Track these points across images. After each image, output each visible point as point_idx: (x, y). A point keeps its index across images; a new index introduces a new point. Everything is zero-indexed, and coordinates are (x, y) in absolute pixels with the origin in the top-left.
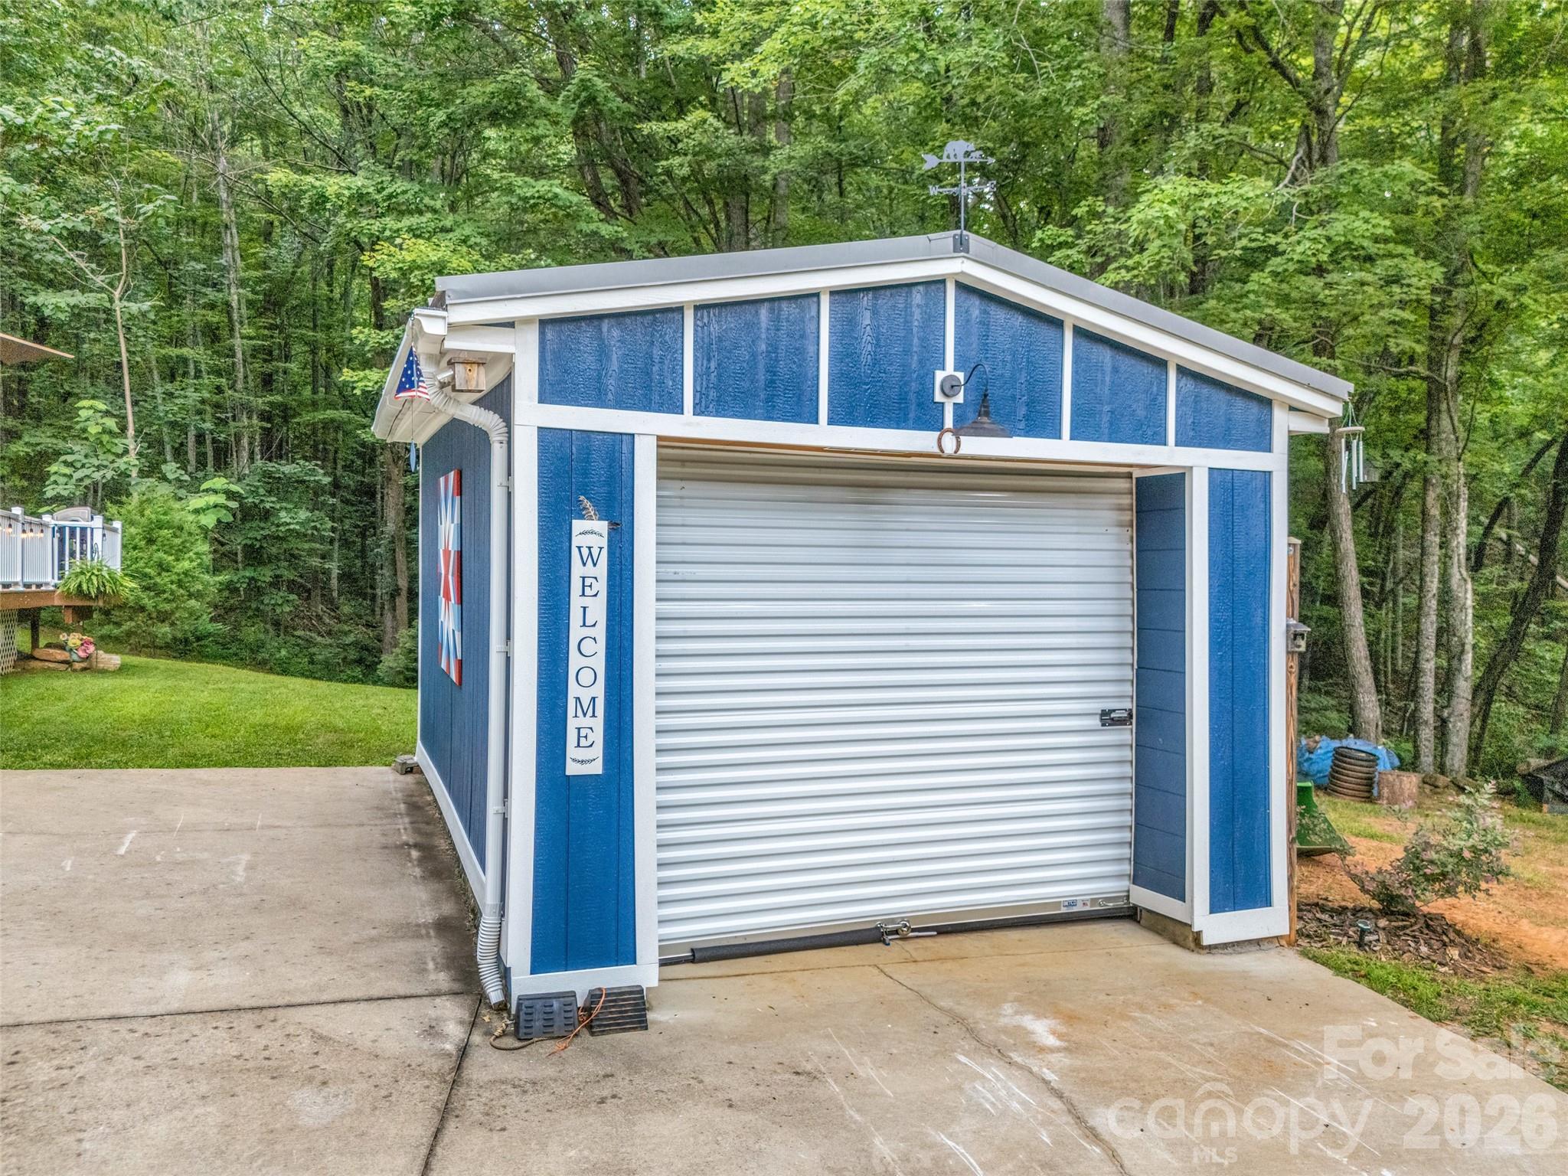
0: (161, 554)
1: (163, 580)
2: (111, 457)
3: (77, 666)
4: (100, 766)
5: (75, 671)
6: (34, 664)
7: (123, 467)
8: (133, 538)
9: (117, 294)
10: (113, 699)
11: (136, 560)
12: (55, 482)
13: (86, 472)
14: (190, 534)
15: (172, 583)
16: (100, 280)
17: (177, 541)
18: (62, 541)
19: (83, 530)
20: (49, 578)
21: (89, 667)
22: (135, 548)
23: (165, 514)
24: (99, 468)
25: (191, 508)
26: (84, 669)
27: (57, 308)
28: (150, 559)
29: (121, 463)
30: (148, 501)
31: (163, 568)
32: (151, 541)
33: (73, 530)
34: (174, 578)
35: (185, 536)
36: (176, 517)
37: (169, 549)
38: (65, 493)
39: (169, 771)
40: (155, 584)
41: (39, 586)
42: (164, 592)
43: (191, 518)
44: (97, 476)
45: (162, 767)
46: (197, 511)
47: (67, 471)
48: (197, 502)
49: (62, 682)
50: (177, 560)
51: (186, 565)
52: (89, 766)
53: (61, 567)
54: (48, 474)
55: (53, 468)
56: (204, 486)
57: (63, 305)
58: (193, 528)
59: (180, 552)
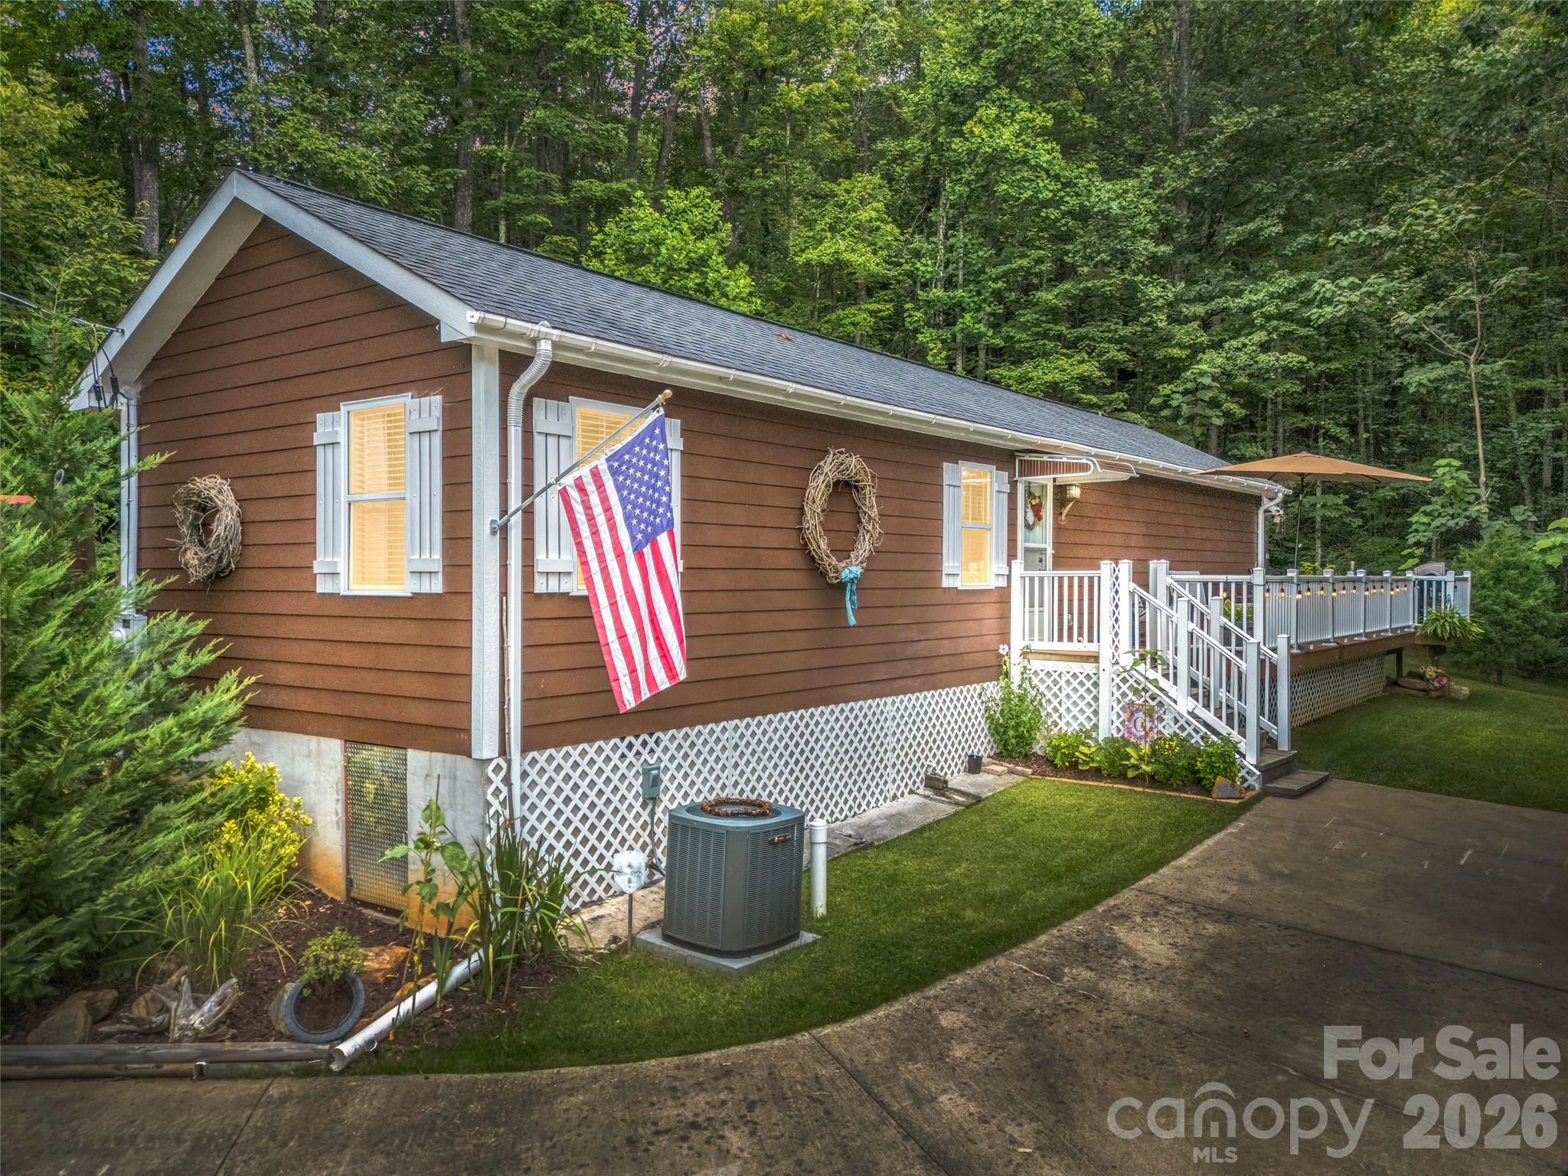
0: (1508, 592)
1: (1510, 616)
2: (1464, 506)
3: (1434, 694)
4: (1449, 794)
5: (1431, 698)
6: (1398, 690)
7: (1474, 515)
8: (1482, 578)
9: (1472, 358)
10: (1461, 732)
11: (1485, 598)
12: (1416, 531)
13: (1443, 520)
14: (1536, 573)
15: (1517, 618)
16: (1457, 348)
17: (1523, 580)
18: (1421, 591)
19: (1439, 583)
20: (1411, 623)
21: (1444, 697)
22: (1483, 587)
23: (1513, 555)
24: (1453, 517)
25: (1537, 548)
26: (1439, 697)
27: (1421, 384)
28: (1498, 596)
29: (1473, 510)
30: (1498, 545)
31: (1509, 604)
32: (1498, 580)
33: (1430, 583)
34: (1519, 614)
35: (1531, 575)
36: (1523, 557)
37: (1514, 587)
38: (1424, 540)
39: (1500, 806)
40: (1502, 620)
41: (1402, 628)
42: (1510, 626)
43: (1537, 557)
44: (1451, 523)
45: (1495, 801)
46: (1543, 551)
47: (1426, 520)
48: (1543, 543)
49: (1422, 711)
50: (1523, 597)
51: (1531, 602)
52: (1440, 792)
53: (1421, 613)
54: (1410, 524)
55: (1414, 519)
56: (1552, 526)
57: (1425, 381)
58: (1540, 567)
59: (1526, 590)
